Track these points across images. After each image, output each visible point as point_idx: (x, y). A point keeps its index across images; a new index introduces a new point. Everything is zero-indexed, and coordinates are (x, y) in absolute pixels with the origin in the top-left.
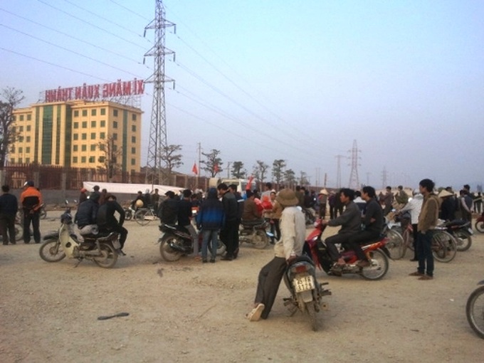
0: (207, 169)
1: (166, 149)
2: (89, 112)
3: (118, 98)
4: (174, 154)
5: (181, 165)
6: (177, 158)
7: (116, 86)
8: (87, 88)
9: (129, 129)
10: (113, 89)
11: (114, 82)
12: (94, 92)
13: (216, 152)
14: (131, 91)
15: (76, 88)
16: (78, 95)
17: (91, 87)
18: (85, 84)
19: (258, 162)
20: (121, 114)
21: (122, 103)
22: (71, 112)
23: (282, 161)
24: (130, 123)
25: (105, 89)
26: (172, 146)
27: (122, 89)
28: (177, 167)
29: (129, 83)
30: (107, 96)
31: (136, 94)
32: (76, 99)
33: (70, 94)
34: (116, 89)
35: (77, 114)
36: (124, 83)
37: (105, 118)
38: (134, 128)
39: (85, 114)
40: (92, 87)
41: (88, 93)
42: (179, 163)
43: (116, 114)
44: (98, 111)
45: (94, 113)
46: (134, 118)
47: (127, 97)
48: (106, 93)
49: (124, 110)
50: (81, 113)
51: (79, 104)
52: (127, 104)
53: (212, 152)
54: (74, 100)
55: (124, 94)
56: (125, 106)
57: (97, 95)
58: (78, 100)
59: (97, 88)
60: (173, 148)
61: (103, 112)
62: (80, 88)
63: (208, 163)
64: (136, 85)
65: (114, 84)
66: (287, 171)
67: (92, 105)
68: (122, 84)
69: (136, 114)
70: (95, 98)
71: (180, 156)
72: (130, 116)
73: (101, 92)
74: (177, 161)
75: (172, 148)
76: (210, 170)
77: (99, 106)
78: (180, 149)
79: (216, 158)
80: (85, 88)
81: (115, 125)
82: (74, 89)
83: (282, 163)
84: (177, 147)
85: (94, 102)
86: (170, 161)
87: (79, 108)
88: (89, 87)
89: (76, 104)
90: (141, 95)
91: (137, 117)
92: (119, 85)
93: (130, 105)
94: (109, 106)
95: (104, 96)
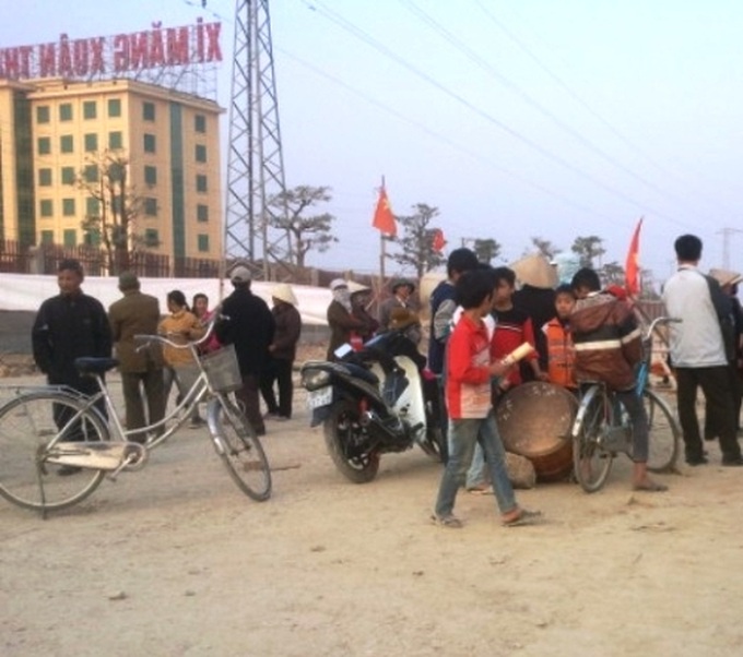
0: (405, 257)
1: (286, 196)
2: (78, 108)
3: (155, 72)
4: (308, 213)
5: (331, 243)
6: (320, 223)
7: (150, 41)
8: (71, 46)
9: (189, 155)
10: (140, 50)
11: (143, 30)
12: (91, 56)
13: (426, 211)
14: (190, 53)
15: (42, 47)
16: (47, 64)
17: (81, 44)
18: (64, 36)
19: (536, 242)
20: (163, 115)
21: (165, 85)
22: (29, 110)
23: (594, 239)
24: (190, 138)
25: (120, 49)
26: (303, 190)
27: (165, 48)
28: (321, 250)
29: (184, 31)
30: (125, 68)
31: (201, 61)
32: (43, 74)
33: (26, 62)
34: (149, 49)
35: (44, 116)
36: (171, 31)
37: (122, 124)
38: (201, 154)
39: (66, 114)
40: (84, 42)
41: (73, 59)
42: (324, 239)
43: (149, 113)
44: (102, 106)
45: (90, 111)
46: (200, 125)
47: (178, 69)
48: (122, 61)
49: (172, 102)
50: (54, 112)
51: (51, 90)
52: (179, 87)
53: (416, 211)
54: (38, 78)
55: (171, 63)
56: (173, 91)
57: (99, 65)
58: (49, 78)
59: (98, 45)
60: (306, 195)
61: (114, 109)
62: (51, 46)
63: (406, 240)
64: (201, 37)
65: (144, 35)
66: (607, 266)
67: (84, 89)
68: (164, 33)
69: (204, 115)
70: (94, 73)
71: (327, 218)
72: (188, 122)
73: (108, 55)
74: (320, 232)
75: (301, 195)
76: (413, 262)
77: (105, 93)
78: (327, 199)
79: (429, 227)
80: (65, 46)
81: (150, 143)
82: (36, 49)
83: (595, 246)
84: (319, 193)
85: (89, 83)
86: (298, 234)
87: (49, 98)
88: (77, 43)
89: (43, 90)
90: (215, 63)
91: (209, 123)
92: (157, 37)
93: (189, 90)
94: (131, 93)
95: (118, 68)
